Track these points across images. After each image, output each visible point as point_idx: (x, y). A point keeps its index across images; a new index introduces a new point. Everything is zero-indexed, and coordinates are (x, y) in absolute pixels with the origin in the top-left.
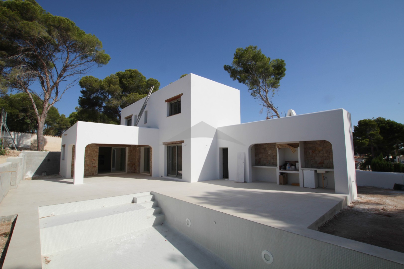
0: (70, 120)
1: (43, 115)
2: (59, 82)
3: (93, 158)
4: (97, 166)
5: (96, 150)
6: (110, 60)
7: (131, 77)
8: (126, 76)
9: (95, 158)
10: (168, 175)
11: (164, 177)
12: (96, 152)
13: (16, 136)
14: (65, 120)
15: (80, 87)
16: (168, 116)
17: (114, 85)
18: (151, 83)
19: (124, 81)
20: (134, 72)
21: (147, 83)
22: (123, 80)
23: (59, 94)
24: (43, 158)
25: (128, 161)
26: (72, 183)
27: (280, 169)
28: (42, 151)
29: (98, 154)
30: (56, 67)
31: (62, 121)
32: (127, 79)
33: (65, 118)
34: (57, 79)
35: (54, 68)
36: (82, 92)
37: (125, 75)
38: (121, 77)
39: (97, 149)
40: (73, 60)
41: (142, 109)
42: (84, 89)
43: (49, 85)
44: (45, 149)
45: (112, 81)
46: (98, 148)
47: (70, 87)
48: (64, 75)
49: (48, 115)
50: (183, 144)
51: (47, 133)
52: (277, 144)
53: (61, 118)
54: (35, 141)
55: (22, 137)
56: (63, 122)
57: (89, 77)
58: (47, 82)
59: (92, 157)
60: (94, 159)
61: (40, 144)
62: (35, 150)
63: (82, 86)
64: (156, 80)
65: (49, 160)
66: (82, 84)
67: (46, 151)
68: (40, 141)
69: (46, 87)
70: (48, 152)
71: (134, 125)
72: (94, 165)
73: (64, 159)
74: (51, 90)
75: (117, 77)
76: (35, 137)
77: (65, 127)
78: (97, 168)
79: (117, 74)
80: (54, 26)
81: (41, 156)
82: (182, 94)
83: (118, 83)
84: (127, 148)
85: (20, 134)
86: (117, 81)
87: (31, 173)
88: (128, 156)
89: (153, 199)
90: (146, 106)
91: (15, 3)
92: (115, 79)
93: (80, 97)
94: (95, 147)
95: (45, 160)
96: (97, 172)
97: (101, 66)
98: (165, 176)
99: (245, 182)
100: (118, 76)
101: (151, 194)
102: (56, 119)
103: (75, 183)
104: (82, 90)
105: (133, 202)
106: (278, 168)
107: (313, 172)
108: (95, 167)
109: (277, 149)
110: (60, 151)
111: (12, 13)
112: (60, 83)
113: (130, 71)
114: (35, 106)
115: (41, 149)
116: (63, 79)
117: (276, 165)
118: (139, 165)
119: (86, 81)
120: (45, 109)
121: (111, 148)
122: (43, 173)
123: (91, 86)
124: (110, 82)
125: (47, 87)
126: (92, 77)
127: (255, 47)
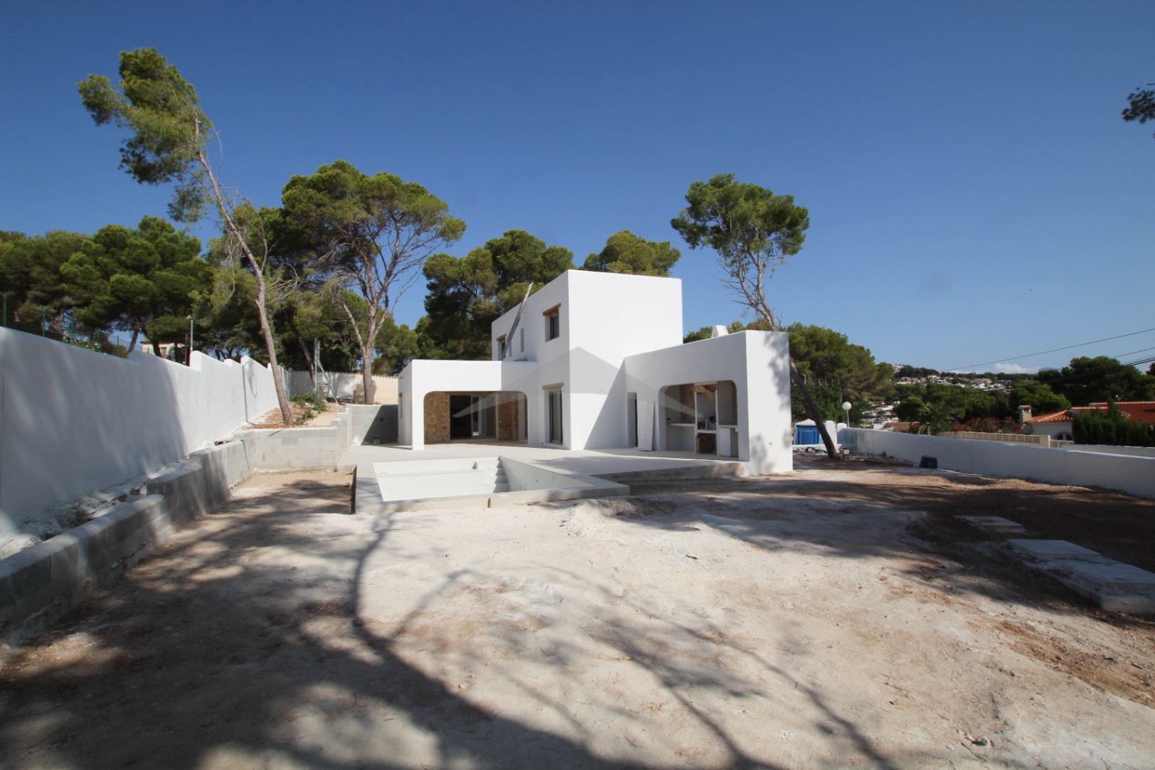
0: (416, 336)
1: (369, 345)
2: (387, 285)
3: (442, 414)
4: (449, 427)
5: (446, 401)
6: (467, 228)
7: (514, 248)
8: (504, 247)
9: (445, 414)
10: (551, 441)
11: (545, 444)
12: (446, 404)
13: (332, 378)
14: (409, 336)
15: (425, 278)
16: (547, 340)
17: (482, 270)
18: (551, 257)
19: (501, 258)
20: (518, 237)
21: (544, 258)
22: (498, 257)
23: (390, 303)
24: (373, 416)
25: (499, 419)
26: (411, 449)
27: (699, 428)
28: (371, 404)
29: (448, 407)
30: (381, 255)
31: (403, 338)
32: (505, 254)
33: (408, 333)
34: (385, 279)
35: (379, 255)
36: (431, 287)
37: (502, 245)
38: (496, 249)
39: (448, 400)
40: (405, 246)
41: (513, 327)
42: (433, 281)
43: (374, 292)
44: (375, 400)
45: (479, 262)
46: (449, 397)
47: (405, 291)
48: (395, 271)
49: (376, 344)
50: (563, 389)
51: (377, 369)
52: (695, 385)
53: (400, 332)
54: (358, 386)
55: (340, 379)
56: (405, 341)
57: (440, 256)
58: (370, 288)
59: (441, 412)
60: (443, 416)
61: (368, 393)
62: (361, 403)
63: (429, 277)
64: (562, 250)
65: (382, 419)
66: (428, 273)
67: (377, 404)
68: (368, 388)
69: (370, 297)
70: (380, 405)
71: (497, 358)
72: (443, 425)
73: (401, 417)
74: (378, 301)
75: (488, 251)
76: (358, 379)
77: (409, 351)
78: (448, 431)
79: (489, 244)
80: (373, 197)
81: (371, 412)
82: (559, 305)
83: (491, 263)
84: (497, 396)
85: (337, 375)
86: (488, 261)
87: (360, 440)
88: (499, 410)
89: (500, 466)
90: (518, 321)
91: (321, 177)
92: (483, 257)
93: (427, 297)
94: (444, 396)
95: (376, 419)
96: (449, 436)
97: (451, 245)
98: (546, 442)
99: (654, 449)
100: (489, 248)
101: (499, 460)
102: (392, 338)
103: (414, 449)
104: (429, 283)
105: (475, 467)
106: (695, 426)
107: (729, 430)
108: (445, 428)
109: (695, 394)
110: (397, 403)
111: (319, 196)
112: (389, 286)
113: (512, 234)
114: (357, 331)
115: (370, 402)
116: (394, 278)
117: (694, 423)
118: (517, 426)
119: (434, 265)
120: (372, 333)
121: (470, 396)
122: (375, 440)
123: (445, 275)
124: (474, 265)
125: (372, 296)
126: (445, 256)
127: (728, 176)
